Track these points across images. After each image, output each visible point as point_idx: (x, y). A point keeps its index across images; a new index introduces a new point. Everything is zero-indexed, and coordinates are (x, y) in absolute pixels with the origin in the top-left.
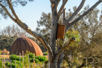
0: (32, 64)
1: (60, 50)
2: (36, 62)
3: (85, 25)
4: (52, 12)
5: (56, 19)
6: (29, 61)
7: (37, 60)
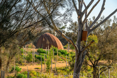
0: (56, 56)
1: (84, 49)
2: (58, 55)
3: (101, 30)
4: (79, 22)
5: (81, 27)
6: (54, 54)
7: (60, 53)
